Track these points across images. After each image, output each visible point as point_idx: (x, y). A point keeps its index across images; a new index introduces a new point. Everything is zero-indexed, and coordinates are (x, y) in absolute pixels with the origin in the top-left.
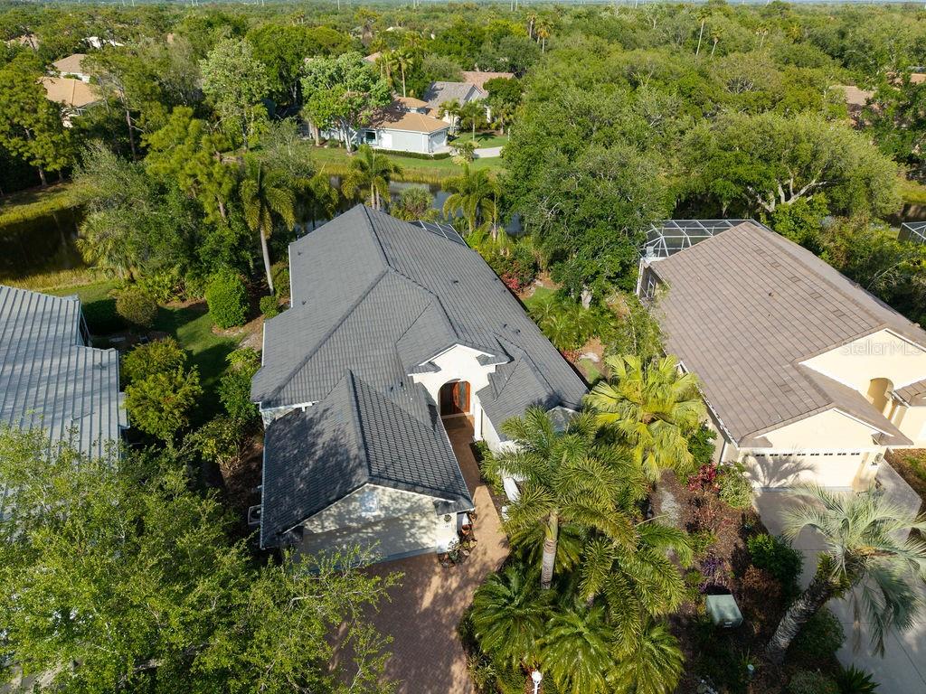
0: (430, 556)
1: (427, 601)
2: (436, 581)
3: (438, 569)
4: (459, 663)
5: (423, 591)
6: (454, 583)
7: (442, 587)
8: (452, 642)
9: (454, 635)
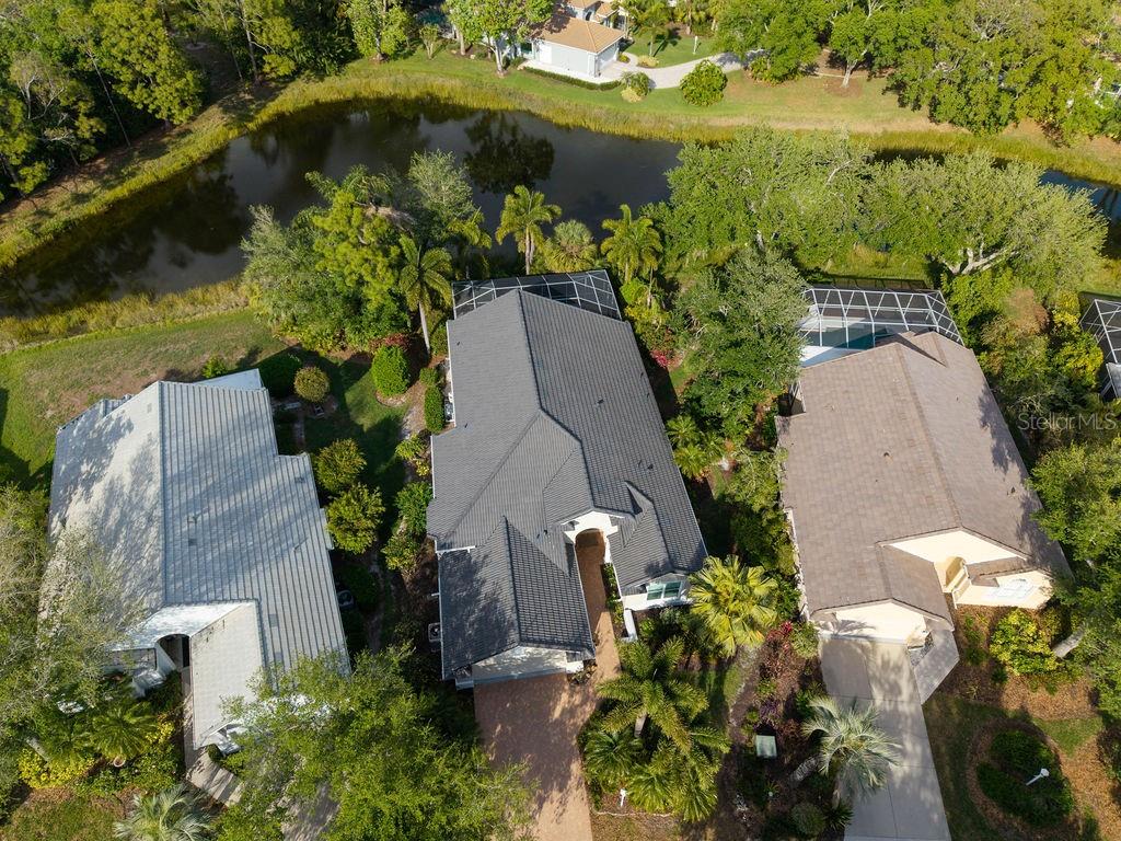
0: (562, 674)
1: (557, 714)
2: (565, 697)
3: (567, 687)
4: (576, 763)
5: (555, 704)
6: (577, 699)
7: (569, 702)
8: (572, 747)
9: (575, 742)
